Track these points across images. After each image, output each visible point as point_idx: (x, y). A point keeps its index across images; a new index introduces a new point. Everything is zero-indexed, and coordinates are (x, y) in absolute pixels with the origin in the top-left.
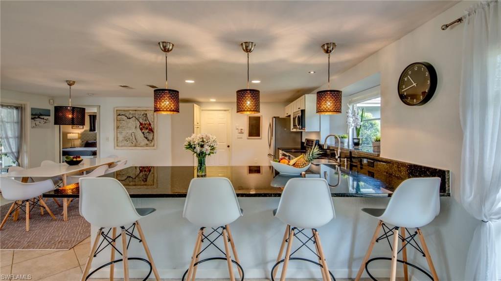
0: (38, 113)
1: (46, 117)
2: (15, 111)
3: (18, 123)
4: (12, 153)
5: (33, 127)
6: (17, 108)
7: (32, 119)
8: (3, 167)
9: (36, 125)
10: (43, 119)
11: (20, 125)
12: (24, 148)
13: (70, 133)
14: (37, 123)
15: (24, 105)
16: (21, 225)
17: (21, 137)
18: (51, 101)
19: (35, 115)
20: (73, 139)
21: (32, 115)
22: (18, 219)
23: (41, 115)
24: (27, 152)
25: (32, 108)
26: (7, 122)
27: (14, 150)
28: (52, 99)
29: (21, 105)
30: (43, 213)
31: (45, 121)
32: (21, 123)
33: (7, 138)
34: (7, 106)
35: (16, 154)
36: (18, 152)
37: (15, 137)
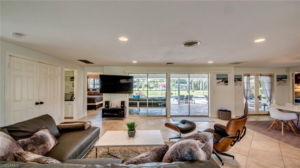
0: (280, 77)
1: (284, 80)
2: (269, 77)
3: (270, 83)
4: (268, 97)
5: (278, 85)
6: (270, 76)
7: (277, 81)
8: (262, 103)
9: (279, 84)
10: (283, 80)
11: (271, 84)
12: (273, 95)
13: (296, 88)
14: (280, 83)
15: (273, 74)
16: (278, 132)
17: (272, 90)
18: (288, 70)
19: (279, 79)
20: (298, 92)
21: (277, 79)
22: (276, 129)
23: (282, 78)
24: (275, 97)
25: (277, 75)
26: (266, 83)
27: (269, 96)
28: (288, 69)
29: (272, 74)
30: (288, 130)
31: (284, 81)
32: (272, 83)
33: (266, 90)
34: (265, 75)
35: (269, 98)
36: (271, 97)
37: (269, 90)
